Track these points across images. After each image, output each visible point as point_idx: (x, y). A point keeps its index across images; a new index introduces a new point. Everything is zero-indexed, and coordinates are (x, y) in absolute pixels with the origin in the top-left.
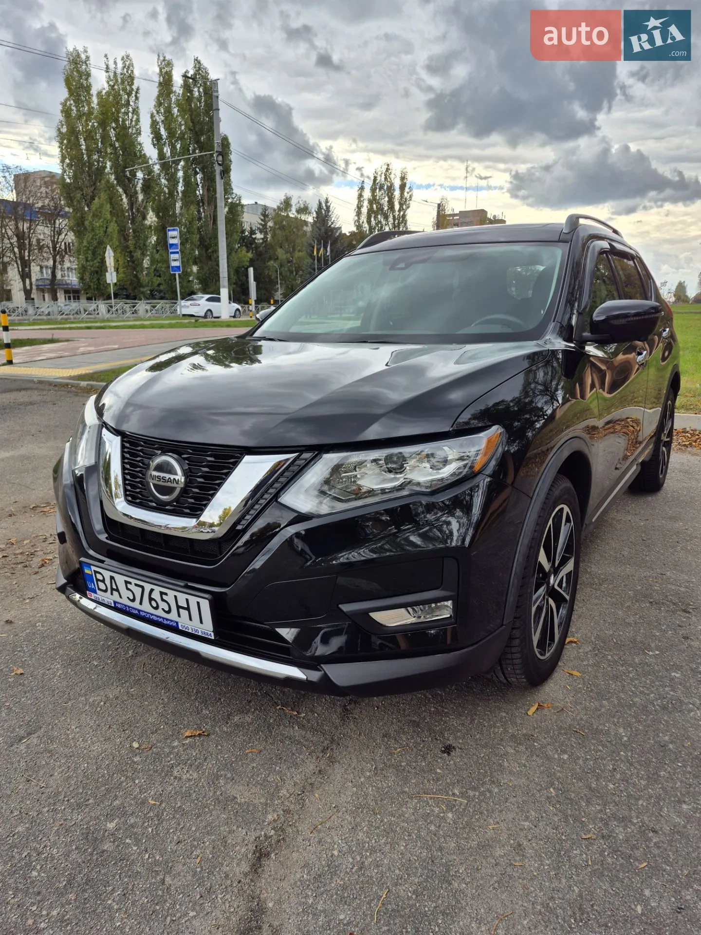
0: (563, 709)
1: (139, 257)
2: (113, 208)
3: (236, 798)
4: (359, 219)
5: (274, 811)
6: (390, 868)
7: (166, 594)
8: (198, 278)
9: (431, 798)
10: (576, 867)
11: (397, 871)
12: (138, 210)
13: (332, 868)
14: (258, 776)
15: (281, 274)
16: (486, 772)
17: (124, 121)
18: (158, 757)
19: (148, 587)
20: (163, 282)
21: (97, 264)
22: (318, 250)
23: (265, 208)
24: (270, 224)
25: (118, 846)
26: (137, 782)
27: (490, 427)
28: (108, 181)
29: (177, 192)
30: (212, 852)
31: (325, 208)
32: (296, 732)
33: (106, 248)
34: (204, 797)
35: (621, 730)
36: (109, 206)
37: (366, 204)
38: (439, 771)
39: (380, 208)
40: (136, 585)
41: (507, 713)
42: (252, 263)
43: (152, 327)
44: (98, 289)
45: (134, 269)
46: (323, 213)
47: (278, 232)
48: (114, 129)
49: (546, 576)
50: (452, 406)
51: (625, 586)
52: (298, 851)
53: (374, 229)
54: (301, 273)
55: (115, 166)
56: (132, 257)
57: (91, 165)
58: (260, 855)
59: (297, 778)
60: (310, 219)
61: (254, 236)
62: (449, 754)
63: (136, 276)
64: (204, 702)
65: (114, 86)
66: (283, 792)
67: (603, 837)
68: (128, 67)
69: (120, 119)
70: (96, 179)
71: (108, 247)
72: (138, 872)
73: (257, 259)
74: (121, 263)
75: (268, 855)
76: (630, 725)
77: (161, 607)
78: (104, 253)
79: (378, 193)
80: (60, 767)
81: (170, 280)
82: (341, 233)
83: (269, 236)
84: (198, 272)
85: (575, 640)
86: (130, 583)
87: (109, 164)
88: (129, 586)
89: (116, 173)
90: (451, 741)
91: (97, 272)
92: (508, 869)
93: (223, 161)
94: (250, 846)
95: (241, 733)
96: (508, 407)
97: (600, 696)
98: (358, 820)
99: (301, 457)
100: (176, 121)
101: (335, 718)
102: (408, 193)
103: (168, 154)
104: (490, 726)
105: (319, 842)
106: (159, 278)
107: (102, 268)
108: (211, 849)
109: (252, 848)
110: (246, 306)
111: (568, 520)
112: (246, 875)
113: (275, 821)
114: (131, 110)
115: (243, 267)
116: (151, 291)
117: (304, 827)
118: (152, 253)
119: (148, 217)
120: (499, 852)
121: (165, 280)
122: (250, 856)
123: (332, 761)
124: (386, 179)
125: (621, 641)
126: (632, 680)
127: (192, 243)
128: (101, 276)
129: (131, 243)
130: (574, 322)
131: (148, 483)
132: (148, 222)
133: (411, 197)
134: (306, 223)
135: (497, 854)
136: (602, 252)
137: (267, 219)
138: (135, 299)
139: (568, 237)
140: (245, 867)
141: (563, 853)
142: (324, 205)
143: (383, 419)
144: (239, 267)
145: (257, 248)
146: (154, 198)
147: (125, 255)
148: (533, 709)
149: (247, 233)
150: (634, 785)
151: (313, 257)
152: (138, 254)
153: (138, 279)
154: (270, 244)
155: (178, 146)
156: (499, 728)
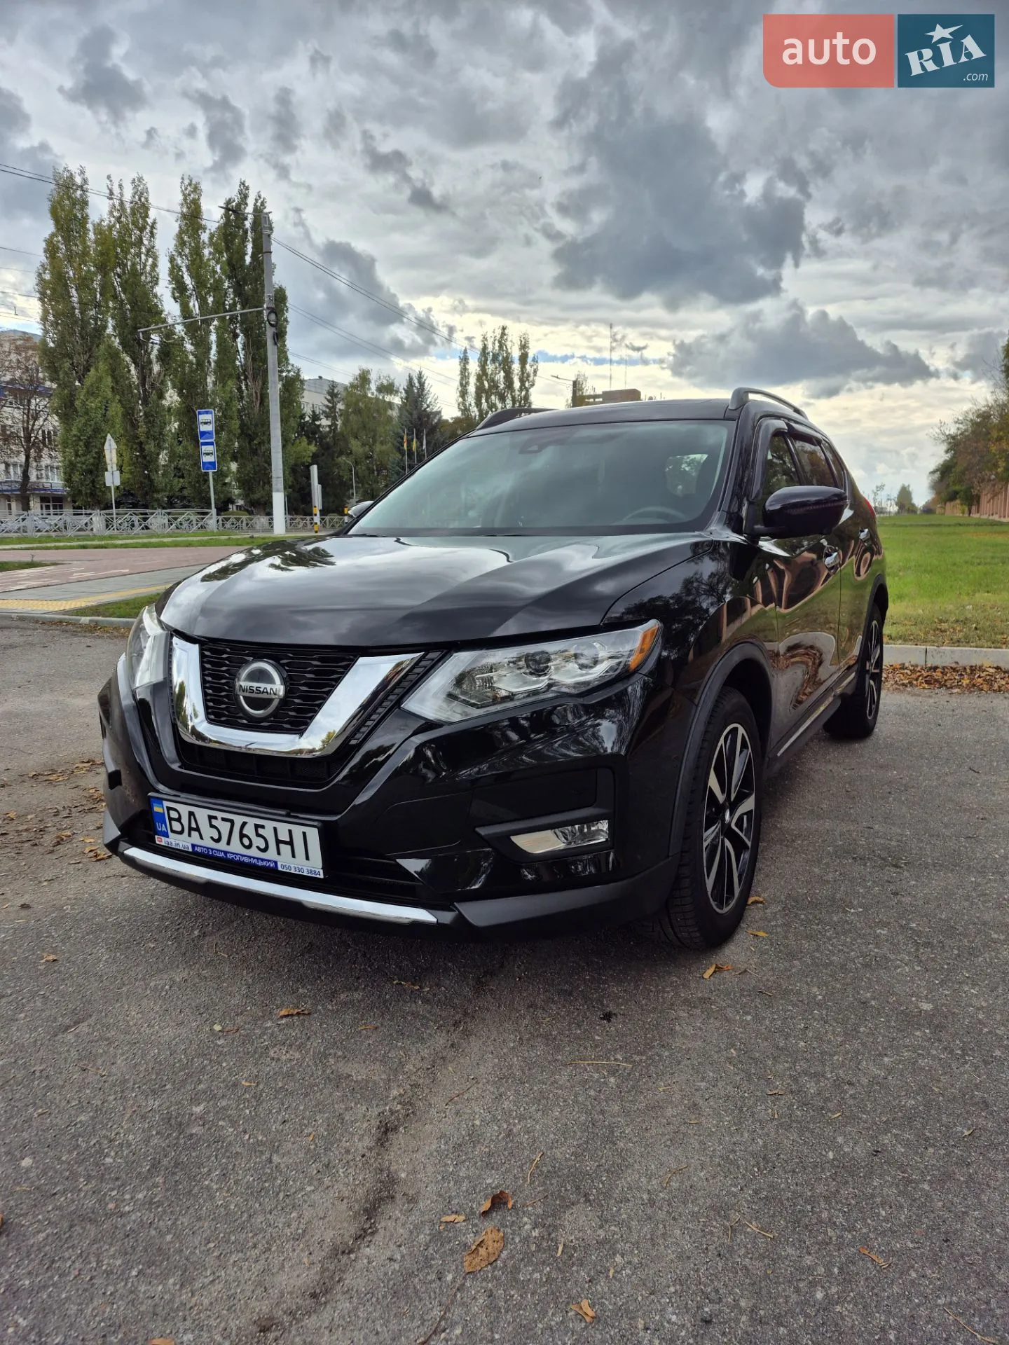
0: (745, 971)
1: (153, 450)
2: (117, 383)
3: (350, 1076)
4: (464, 400)
5: (399, 1086)
6: (543, 1134)
7: (263, 827)
8: (238, 480)
9: (589, 1065)
10: (760, 1121)
11: (552, 1136)
12: (152, 386)
13: (474, 1137)
14: (376, 1052)
15: (356, 474)
16: (654, 1037)
17: (134, 265)
18: (247, 1039)
19: (239, 820)
20: (187, 485)
21: (92, 460)
22: (410, 442)
23: (333, 385)
24: (340, 406)
25: (209, 1129)
26: (224, 1064)
27: (646, 621)
28: (110, 347)
29: (209, 362)
30: (326, 1130)
31: (417, 385)
32: (419, 1006)
33: (105, 438)
34: (312, 1076)
35: (815, 989)
36: (110, 379)
37: (473, 380)
38: (597, 1038)
39: (494, 385)
40: (223, 819)
41: (679, 978)
42: (315, 459)
43: (176, 545)
44: (92, 495)
45: (146, 467)
46: (416, 392)
47: (353, 418)
48: (119, 276)
49: (720, 809)
50: (601, 598)
51: (824, 841)
52: (431, 1123)
53: (487, 413)
54: (384, 472)
55: (121, 326)
56: (142, 450)
57: (85, 323)
58: (386, 1131)
59: (425, 1053)
60: (396, 400)
61: (317, 423)
62: (609, 1021)
63: (148, 477)
64: (300, 980)
65: (120, 217)
66: (409, 1067)
67: (792, 1092)
68: (142, 194)
69: (129, 263)
70: (92, 343)
71: (109, 436)
72: (237, 1153)
73: (323, 455)
74: (126, 459)
75: (395, 1129)
76: (826, 984)
77: (254, 845)
78: (103, 444)
79: (490, 368)
80: (123, 1054)
81: (198, 482)
82: (440, 419)
83: (339, 423)
84: (238, 471)
85: (761, 899)
86: (216, 818)
87: (111, 323)
88: (214, 822)
89: (121, 335)
90: (612, 1008)
91: (91, 472)
92: (682, 1128)
93: (278, 320)
94: (373, 1122)
95: (351, 1010)
96: (667, 604)
97: (791, 956)
98: (502, 1090)
99: (428, 657)
100: (207, 265)
101: (467, 991)
102: (531, 366)
103: (196, 310)
104: (658, 992)
105: (457, 1113)
106: (181, 480)
107: (99, 465)
108: (325, 1126)
109: (375, 1123)
110: (308, 518)
111: (744, 745)
112: (370, 1149)
113: (401, 1095)
114: (144, 250)
115: (303, 464)
116: (170, 498)
117: (438, 1101)
118: (171, 446)
119: (167, 395)
120: (670, 1112)
121: (190, 483)
122: (373, 1131)
123: (467, 1034)
124: (501, 347)
125: (817, 899)
126: (829, 939)
127: (230, 432)
128: (97, 476)
129: (142, 429)
130: (744, 514)
131: (237, 697)
132: (166, 403)
133: (535, 372)
134: (390, 405)
135: (669, 1115)
136: (778, 433)
137: (335, 400)
138: (147, 507)
139: (736, 414)
140: (368, 1142)
141: (745, 1109)
142: (416, 381)
143: (520, 615)
144: (296, 465)
145: (323, 437)
146: (176, 370)
147: (131, 449)
148: (710, 971)
149: (307, 419)
150: (829, 1042)
151: (402, 452)
152: (151, 447)
153: (151, 480)
154: (341, 433)
155: (210, 300)
156: (668, 992)
